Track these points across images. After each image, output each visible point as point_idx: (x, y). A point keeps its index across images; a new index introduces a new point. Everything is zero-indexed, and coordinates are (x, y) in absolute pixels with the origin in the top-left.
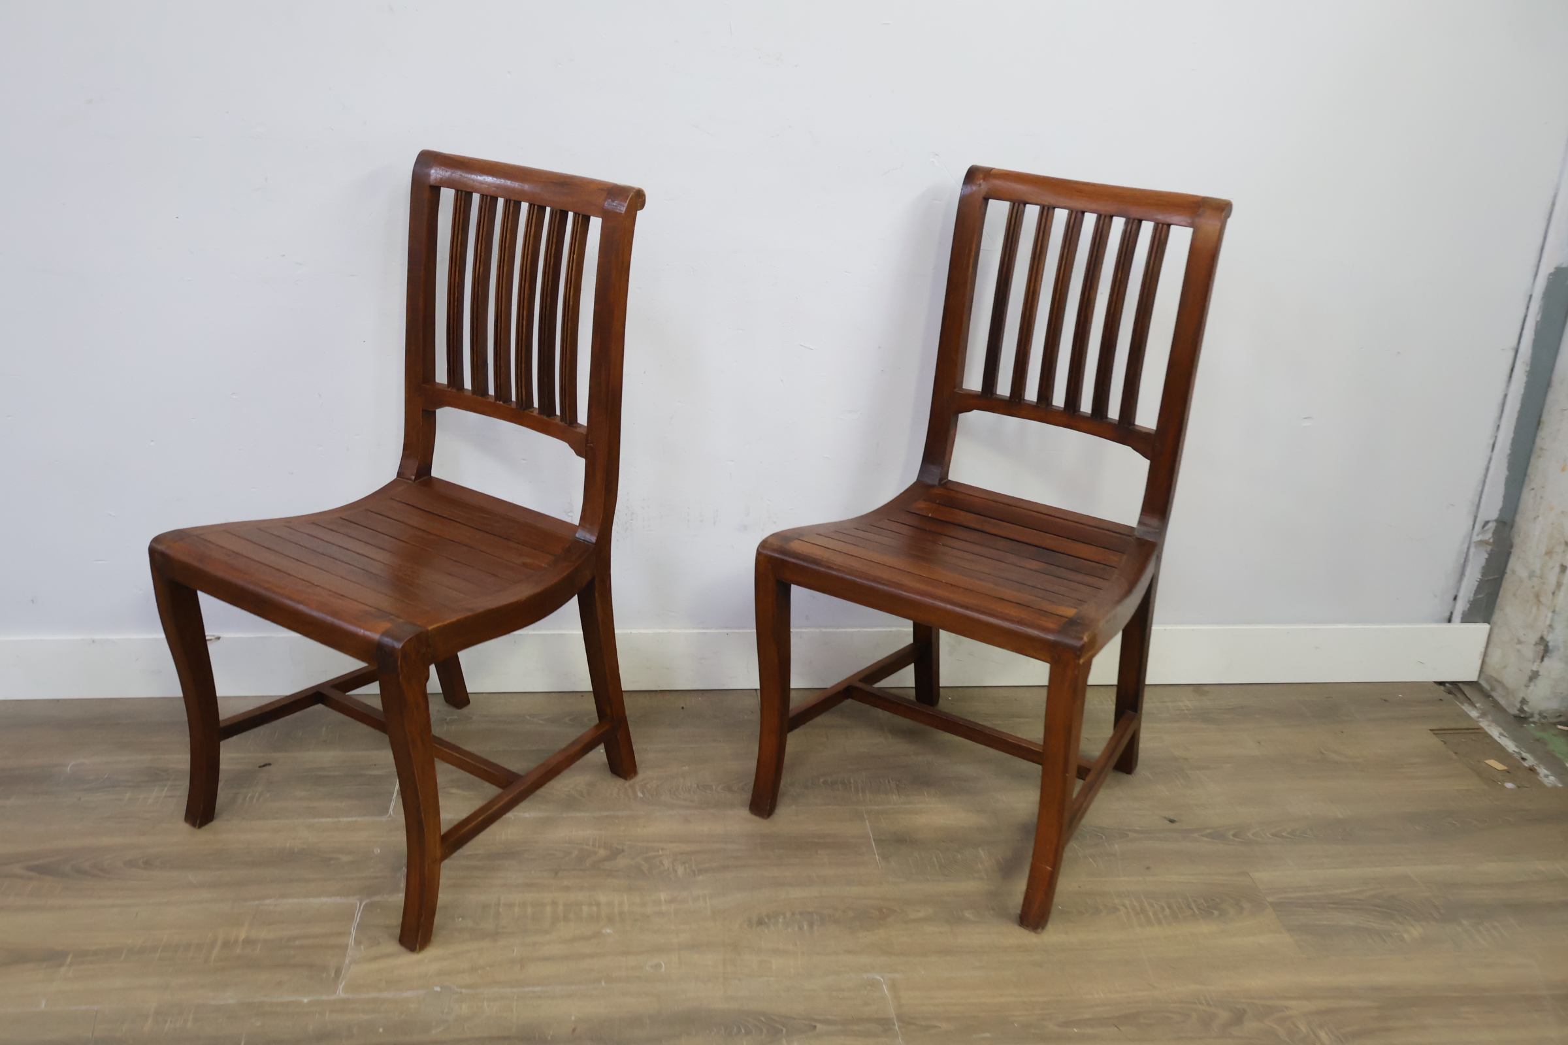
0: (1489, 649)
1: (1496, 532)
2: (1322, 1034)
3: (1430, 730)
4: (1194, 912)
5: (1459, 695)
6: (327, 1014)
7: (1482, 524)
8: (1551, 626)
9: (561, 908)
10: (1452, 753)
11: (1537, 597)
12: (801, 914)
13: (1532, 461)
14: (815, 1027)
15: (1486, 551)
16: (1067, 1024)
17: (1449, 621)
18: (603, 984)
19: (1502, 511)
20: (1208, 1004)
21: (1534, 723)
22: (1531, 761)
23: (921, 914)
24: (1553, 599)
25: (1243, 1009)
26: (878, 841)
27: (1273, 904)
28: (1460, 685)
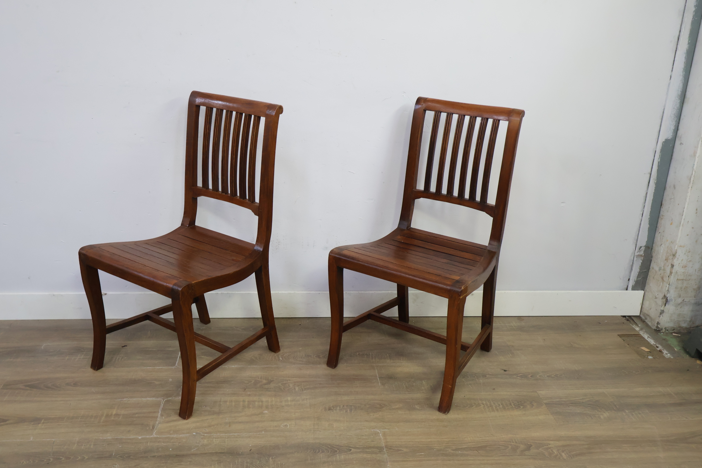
0: (644, 302)
1: (645, 251)
2: (563, 454)
3: (618, 335)
4: (512, 406)
5: (631, 321)
6: (149, 443)
7: (639, 247)
8: (668, 290)
9: (247, 403)
10: (626, 345)
11: (662, 278)
12: (347, 406)
13: (659, 221)
14: (351, 450)
15: (641, 259)
16: (457, 450)
17: (627, 289)
18: (263, 433)
19: (647, 242)
21: (663, 332)
22: (660, 348)
23: (397, 407)
24: (668, 279)
25: (531, 445)
26: (380, 378)
27: (546, 404)
28: (632, 317)
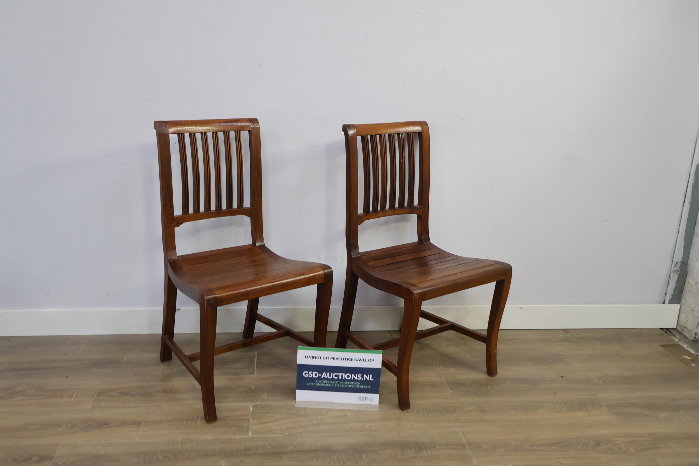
0: (681, 314)
1: (681, 267)
2: (631, 449)
3: (660, 345)
4: (576, 408)
5: (669, 333)
6: (247, 442)
7: (676, 263)
10: (669, 353)
12: (423, 408)
13: (694, 238)
14: (436, 447)
15: (677, 275)
16: (533, 446)
17: (664, 303)
18: (351, 432)
19: (682, 258)
20: (586, 439)
23: (469, 409)
25: (600, 441)
26: (448, 384)
27: (606, 405)
28: (669, 329)
